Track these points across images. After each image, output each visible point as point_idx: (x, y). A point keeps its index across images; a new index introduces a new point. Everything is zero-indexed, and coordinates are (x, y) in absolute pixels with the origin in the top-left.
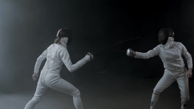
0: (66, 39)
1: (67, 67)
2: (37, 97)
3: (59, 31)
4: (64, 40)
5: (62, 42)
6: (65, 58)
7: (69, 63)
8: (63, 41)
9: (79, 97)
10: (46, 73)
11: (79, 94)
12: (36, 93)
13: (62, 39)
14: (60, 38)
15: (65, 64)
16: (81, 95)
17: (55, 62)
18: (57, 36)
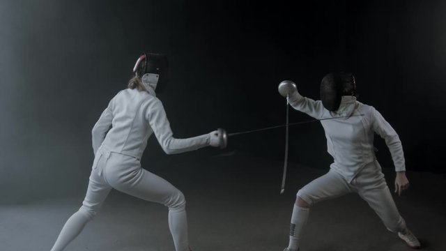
0: (153, 78)
1: (160, 142)
2: (88, 207)
3: (139, 60)
4: (149, 80)
5: (144, 84)
6: (158, 121)
7: (166, 133)
8: (146, 81)
9: (184, 208)
10: (109, 155)
11: (183, 202)
12: (86, 198)
13: (144, 78)
14: (141, 75)
15: (157, 135)
16: (186, 204)
17: (134, 133)
18: (134, 69)
